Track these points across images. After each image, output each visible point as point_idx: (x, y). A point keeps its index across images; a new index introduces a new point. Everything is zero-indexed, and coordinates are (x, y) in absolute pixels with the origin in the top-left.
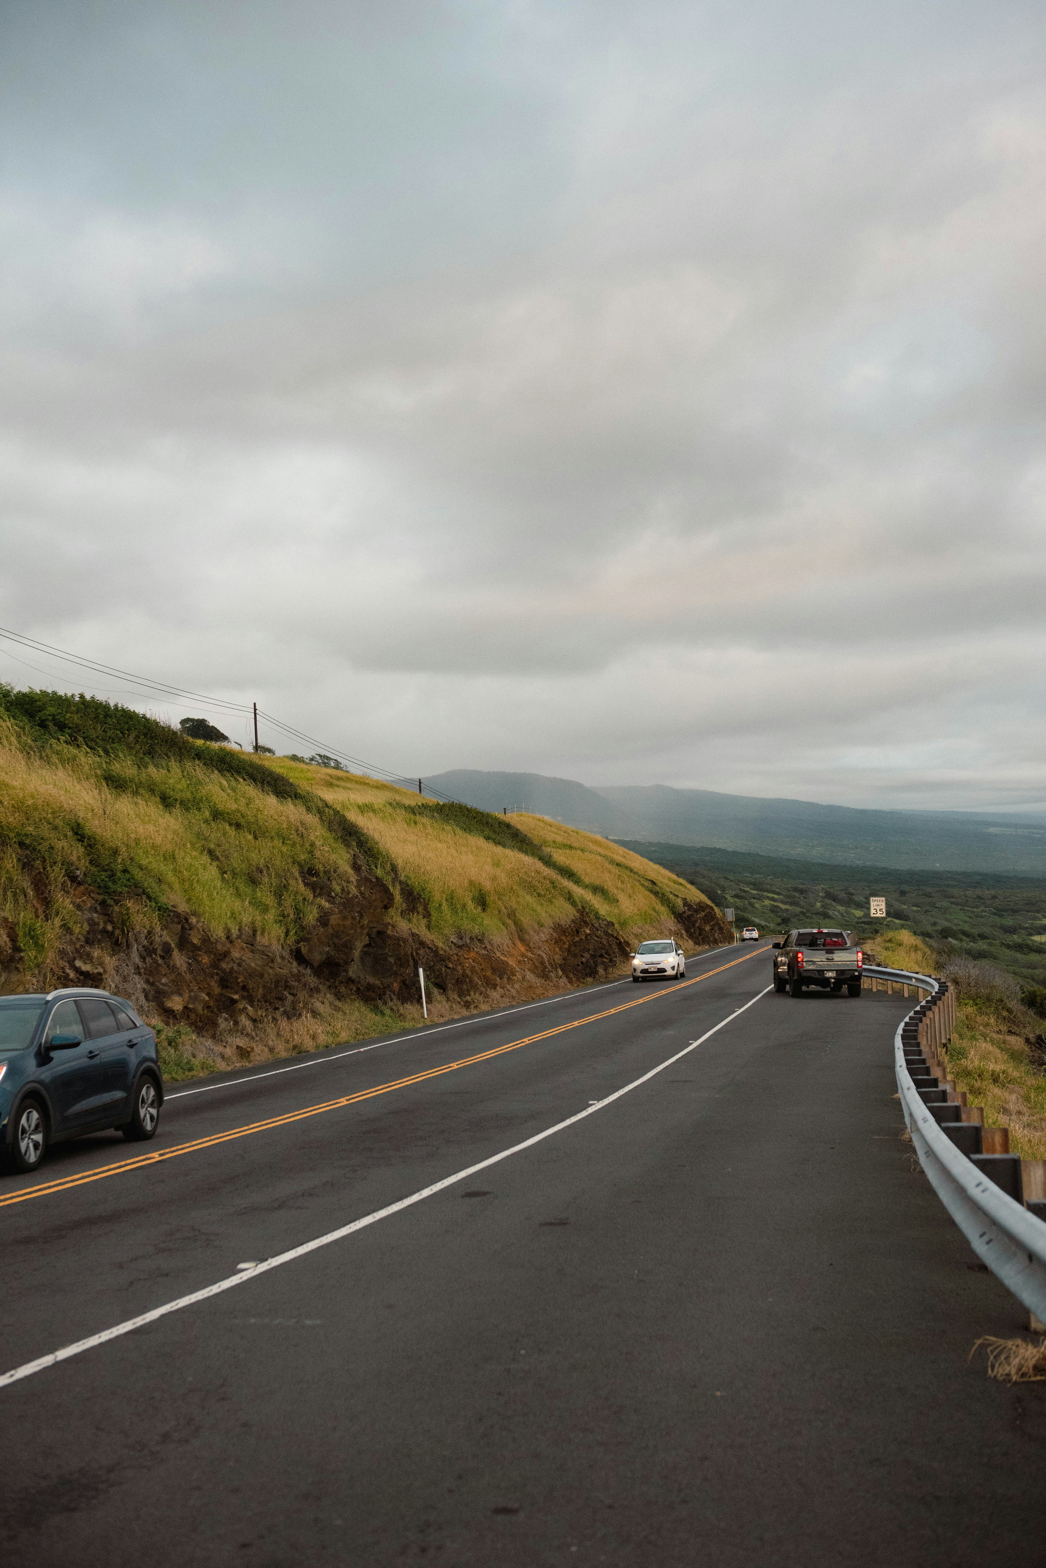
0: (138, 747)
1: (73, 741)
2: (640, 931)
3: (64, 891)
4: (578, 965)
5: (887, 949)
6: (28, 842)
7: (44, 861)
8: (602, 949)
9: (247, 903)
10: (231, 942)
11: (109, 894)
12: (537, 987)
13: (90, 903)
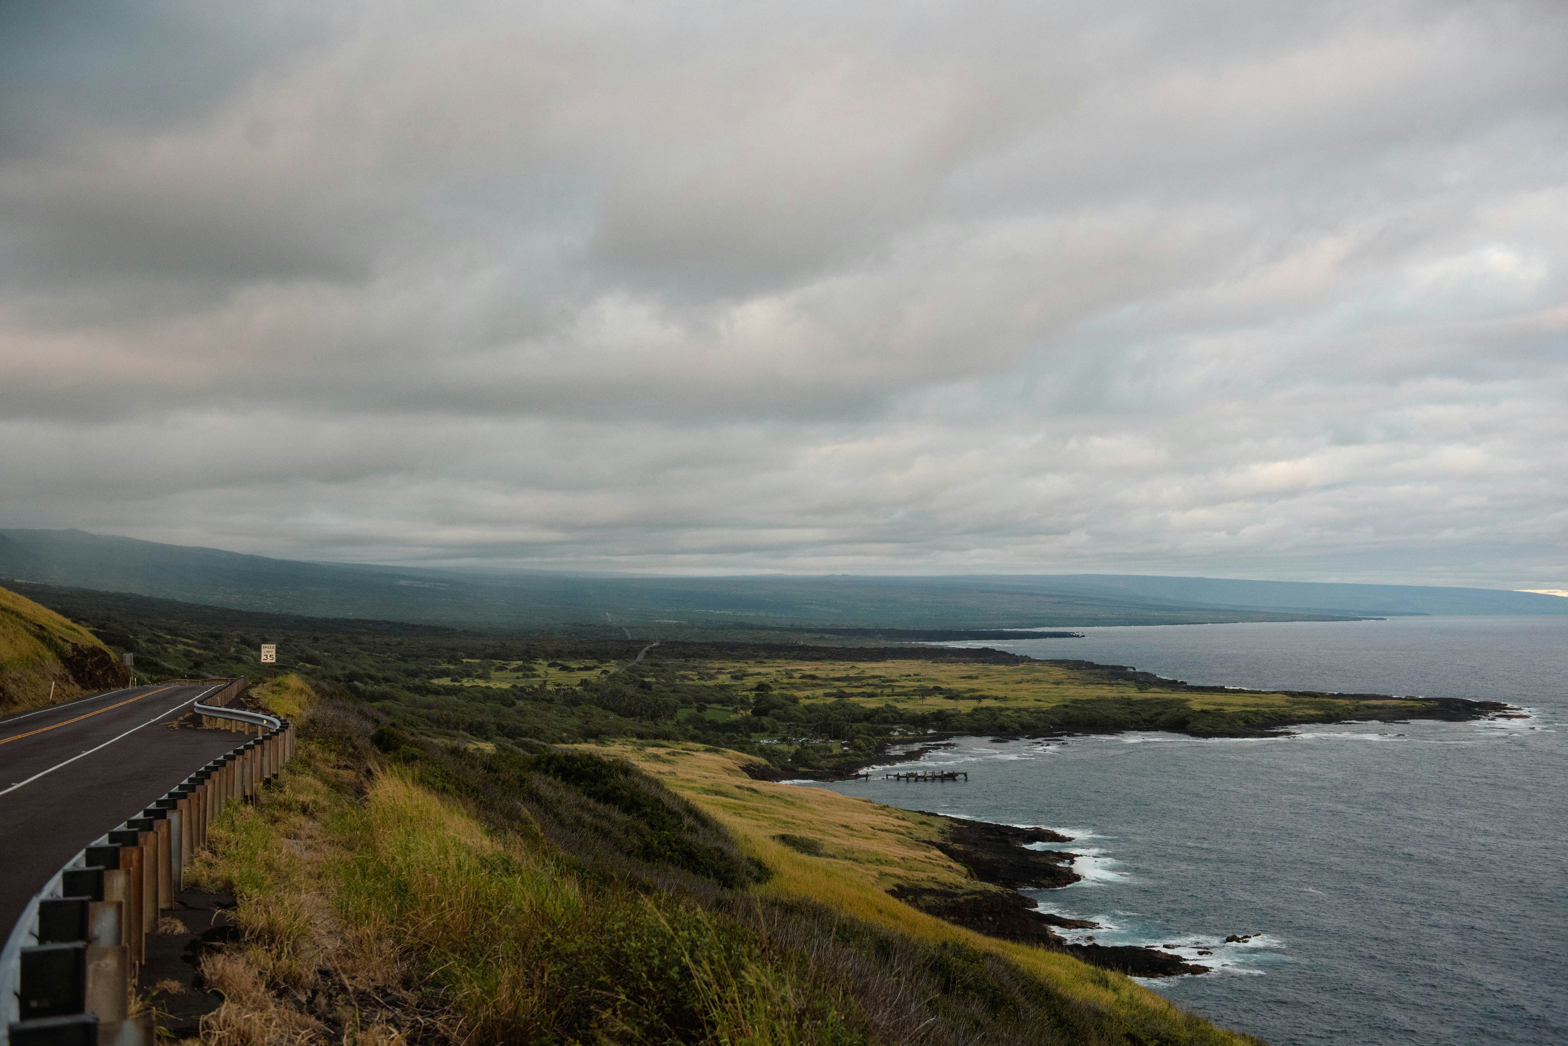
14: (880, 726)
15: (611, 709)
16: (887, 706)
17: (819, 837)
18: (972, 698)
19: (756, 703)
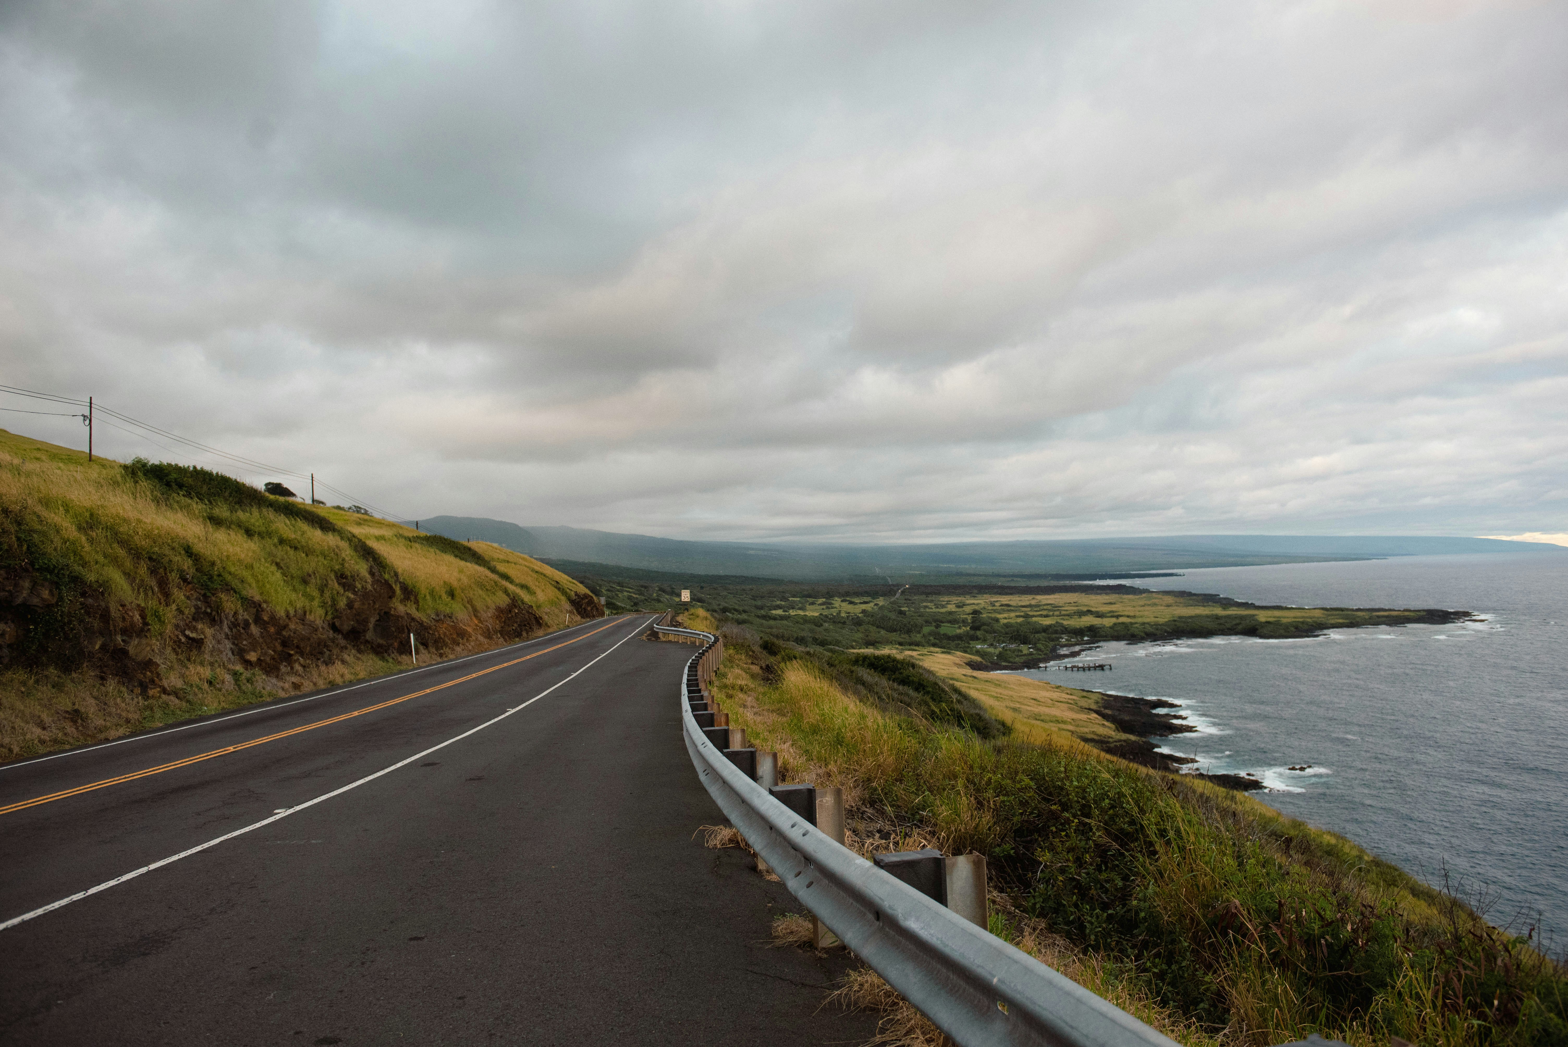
0: (231, 499)
1: (188, 495)
2: (548, 610)
3: (178, 588)
4: (510, 631)
5: (690, 619)
6: (154, 557)
7: (165, 569)
8: (525, 621)
9: (300, 595)
10: (289, 619)
11: (208, 589)
12: (485, 644)
13: (195, 595)
14: (1054, 636)
15: (882, 628)
16: (1057, 622)
17: (1019, 706)
18: (1112, 617)
19: (973, 622)
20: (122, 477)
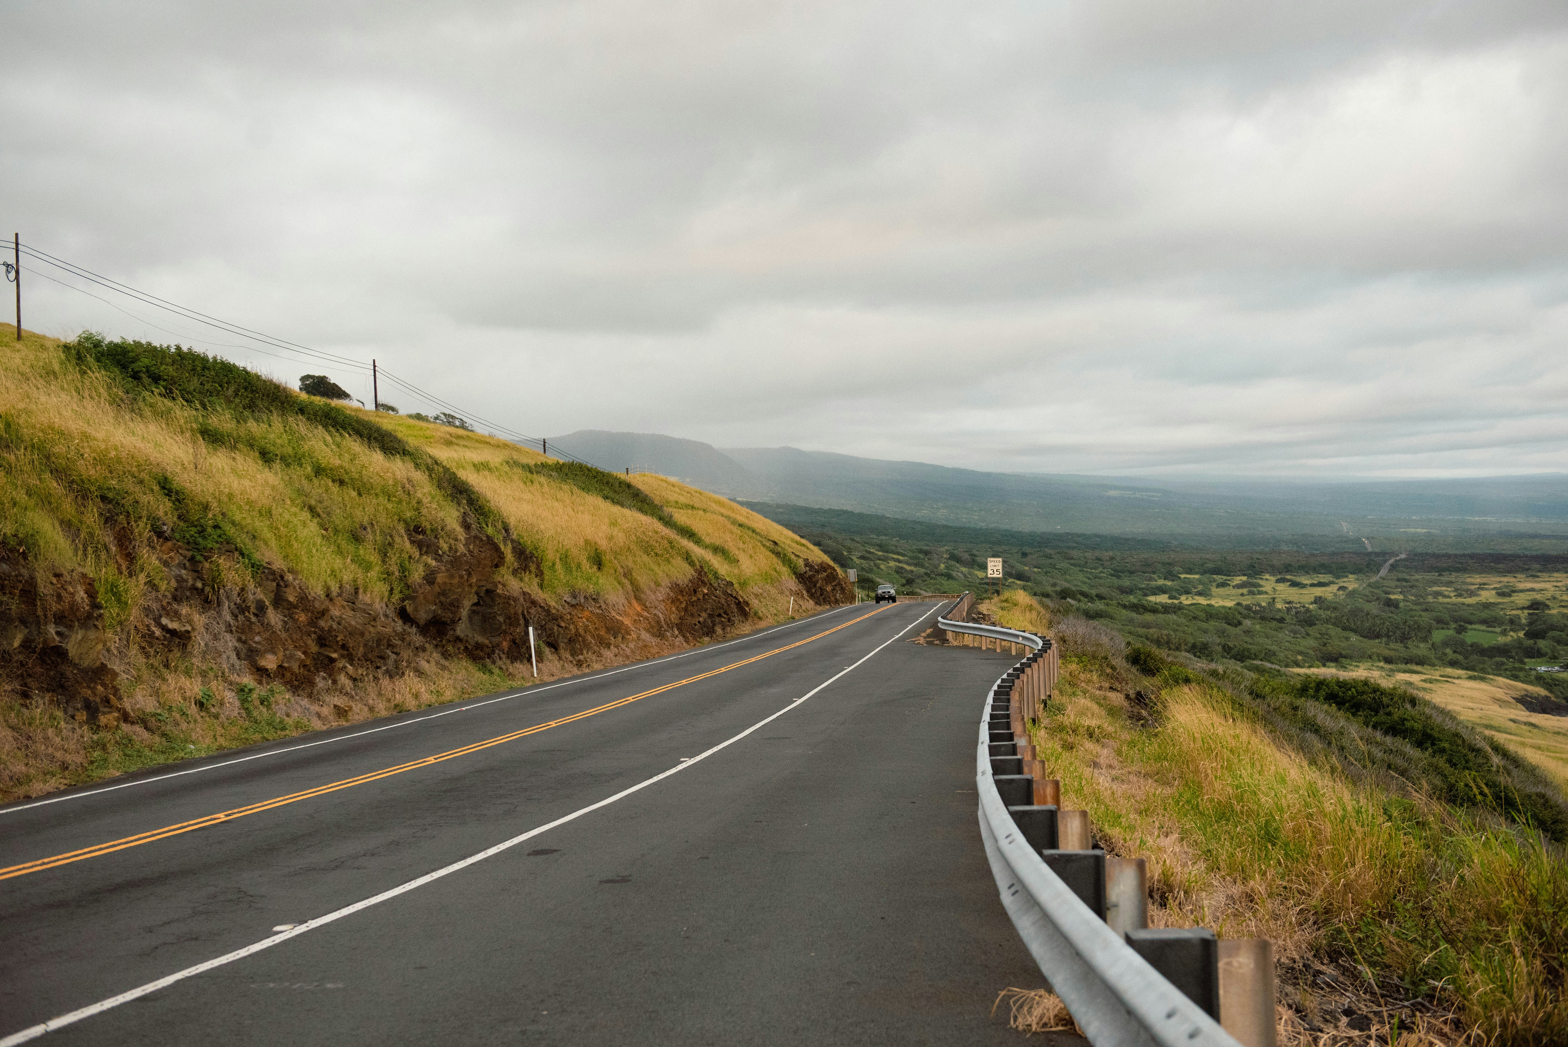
0: (237, 400)
1: (168, 394)
2: (760, 591)
3: (150, 546)
4: (695, 625)
5: (1002, 609)
6: (110, 495)
7: (128, 515)
8: (720, 608)
9: (349, 560)
10: (331, 600)
11: (199, 550)
12: (652, 646)
13: (178, 559)
19: (1530, 624)
20: (62, 363)
